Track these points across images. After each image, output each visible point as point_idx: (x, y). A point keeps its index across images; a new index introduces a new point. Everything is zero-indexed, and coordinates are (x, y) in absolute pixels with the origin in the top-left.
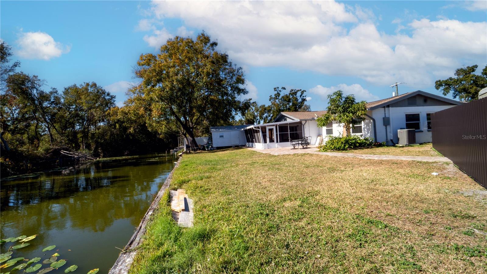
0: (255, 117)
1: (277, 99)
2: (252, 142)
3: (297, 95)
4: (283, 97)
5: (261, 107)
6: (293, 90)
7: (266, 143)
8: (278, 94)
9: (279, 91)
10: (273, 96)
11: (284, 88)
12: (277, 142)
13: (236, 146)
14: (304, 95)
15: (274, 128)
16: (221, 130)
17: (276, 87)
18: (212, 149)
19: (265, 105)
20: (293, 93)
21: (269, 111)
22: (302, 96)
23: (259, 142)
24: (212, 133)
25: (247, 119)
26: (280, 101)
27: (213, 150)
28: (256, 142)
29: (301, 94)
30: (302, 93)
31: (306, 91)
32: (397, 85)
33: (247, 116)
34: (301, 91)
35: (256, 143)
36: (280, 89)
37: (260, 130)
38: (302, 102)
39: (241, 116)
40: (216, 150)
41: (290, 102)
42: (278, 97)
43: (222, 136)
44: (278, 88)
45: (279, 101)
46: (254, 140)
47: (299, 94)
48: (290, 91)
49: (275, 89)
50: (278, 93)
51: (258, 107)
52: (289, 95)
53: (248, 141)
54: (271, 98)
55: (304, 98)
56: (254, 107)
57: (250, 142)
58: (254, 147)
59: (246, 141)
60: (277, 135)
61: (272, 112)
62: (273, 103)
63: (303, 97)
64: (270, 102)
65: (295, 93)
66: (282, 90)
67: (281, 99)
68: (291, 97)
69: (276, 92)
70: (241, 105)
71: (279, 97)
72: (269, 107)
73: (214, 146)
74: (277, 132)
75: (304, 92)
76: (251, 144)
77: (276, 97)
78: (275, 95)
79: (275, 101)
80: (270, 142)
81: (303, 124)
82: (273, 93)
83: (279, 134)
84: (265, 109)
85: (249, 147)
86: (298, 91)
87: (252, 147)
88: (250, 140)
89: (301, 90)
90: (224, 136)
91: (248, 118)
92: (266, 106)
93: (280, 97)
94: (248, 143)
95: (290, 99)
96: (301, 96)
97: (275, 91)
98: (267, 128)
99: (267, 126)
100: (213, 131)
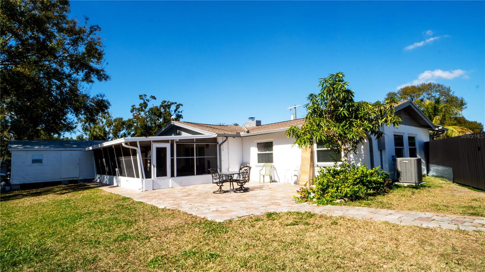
0: (106, 133)
1: (142, 111)
2: (112, 173)
3: (171, 109)
4: (151, 109)
5: (115, 120)
6: (165, 102)
7: (150, 177)
8: (145, 105)
9: (147, 100)
10: (137, 106)
11: (154, 98)
12: (172, 175)
13: (71, 182)
14: (179, 110)
15: (168, 146)
16: (36, 147)
17: (143, 94)
18: (8, 188)
19: (122, 119)
20: (166, 106)
21: (129, 126)
22: (177, 112)
23: (131, 175)
24: (13, 153)
25: (93, 135)
26: (147, 113)
27: (11, 190)
28: (122, 174)
29: (175, 108)
30: (178, 106)
31: (182, 105)
32: (295, 108)
33: (94, 131)
34: (176, 105)
35: (120, 177)
36: (148, 97)
37: (138, 150)
38: (177, 118)
39: (81, 130)
40: (17, 192)
41: (161, 117)
42: (143, 108)
43: (39, 161)
44: (146, 96)
45: (145, 113)
46: (117, 170)
47: (173, 108)
48: (162, 103)
49: (140, 96)
50: (145, 103)
51: (111, 120)
52: (160, 107)
53: (101, 171)
54: (134, 109)
55: (180, 114)
56: (105, 118)
57: (104, 174)
58: (115, 184)
59: (95, 172)
60: (172, 161)
61: (133, 128)
62: (135, 116)
63: (179, 112)
64: (132, 114)
65: (169, 106)
66: (150, 99)
67: (149, 111)
68: (162, 110)
69: (142, 101)
70: (89, 103)
71: (145, 108)
72: (129, 120)
73: (15, 180)
74: (172, 155)
75: (181, 106)
76: (106, 178)
77: (142, 107)
78: (140, 105)
79: (140, 114)
80: (158, 176)
81: (220, 143)
82: (138, 103)
83: (177, 159)
84: (124, 123)
85: (102, 184)
86: (173, 103)
87: (110, 184)
88: (107, 169)
89: (176, 103)
90: (43, 161)
91: (95, 133)
92: (125, 119)
93: (147, 109)
94: (98, 176)
95: (161, 113)
96: (175, 111)
97: (141, 99)
98: (154, 146)
99: (154, 141)
100: (15, 148)
